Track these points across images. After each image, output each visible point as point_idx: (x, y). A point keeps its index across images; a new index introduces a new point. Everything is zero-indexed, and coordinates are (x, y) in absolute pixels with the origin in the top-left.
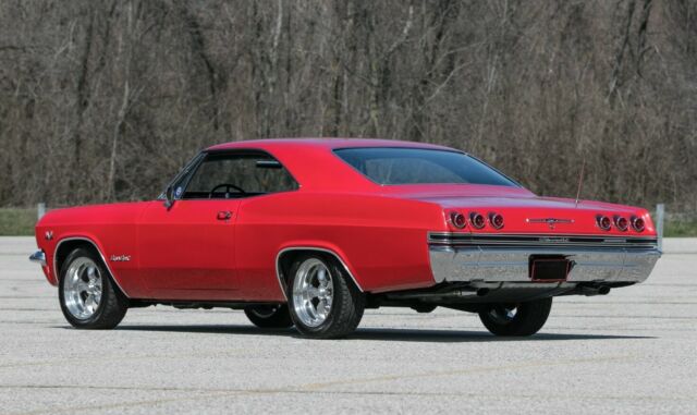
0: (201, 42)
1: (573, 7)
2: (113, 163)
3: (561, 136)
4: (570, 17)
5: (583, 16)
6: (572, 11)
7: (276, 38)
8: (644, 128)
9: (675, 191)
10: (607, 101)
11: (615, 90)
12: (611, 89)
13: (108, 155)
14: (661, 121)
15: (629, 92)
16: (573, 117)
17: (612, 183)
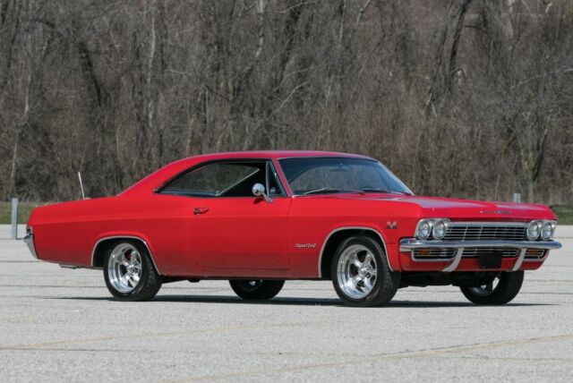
0: (90, 64)
1: (399, 36)
2: (14, 164)
3: (384, 142)
4: (397, 45)
5: (408, 44)
6: (399, 39)
7: (151, 61)
8: (454, 136)
9: (478, 187)
10: (423, 113)
11: (430, 105)
12: (427, 103)
13: (11, 158)
14: (466, 130)
15: (441, 106)
16: (394, 126)
17: (427, 181)
